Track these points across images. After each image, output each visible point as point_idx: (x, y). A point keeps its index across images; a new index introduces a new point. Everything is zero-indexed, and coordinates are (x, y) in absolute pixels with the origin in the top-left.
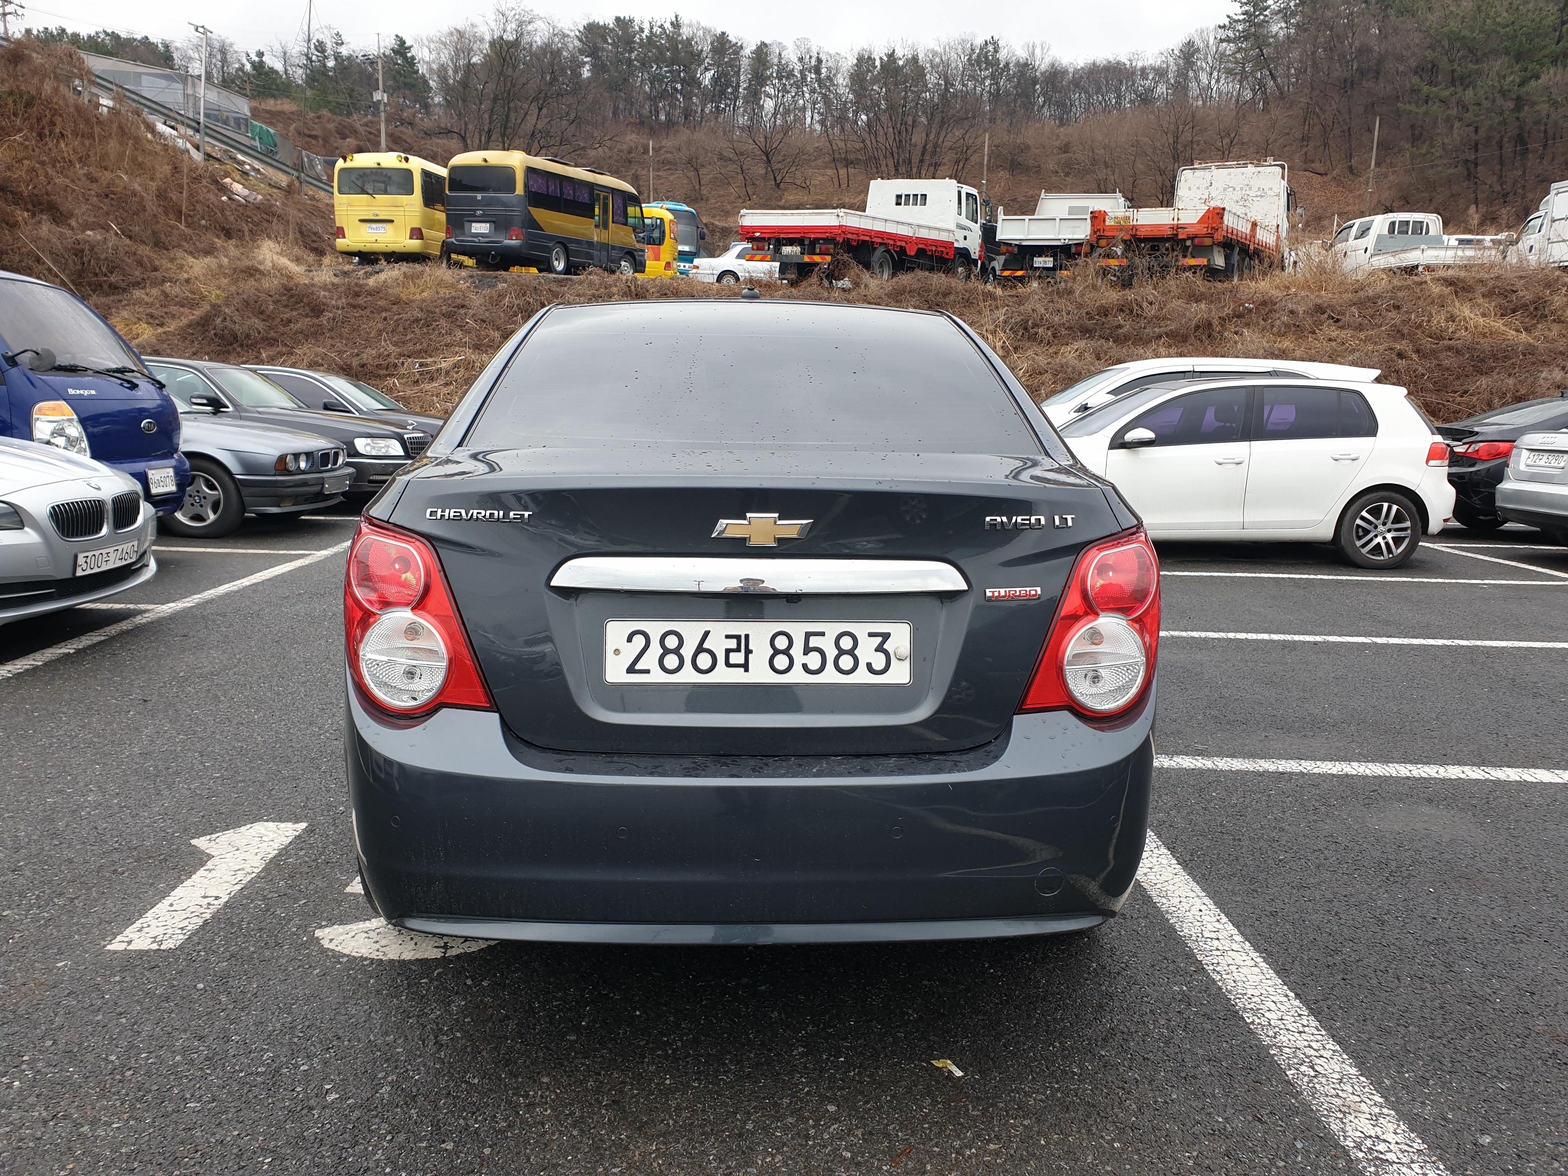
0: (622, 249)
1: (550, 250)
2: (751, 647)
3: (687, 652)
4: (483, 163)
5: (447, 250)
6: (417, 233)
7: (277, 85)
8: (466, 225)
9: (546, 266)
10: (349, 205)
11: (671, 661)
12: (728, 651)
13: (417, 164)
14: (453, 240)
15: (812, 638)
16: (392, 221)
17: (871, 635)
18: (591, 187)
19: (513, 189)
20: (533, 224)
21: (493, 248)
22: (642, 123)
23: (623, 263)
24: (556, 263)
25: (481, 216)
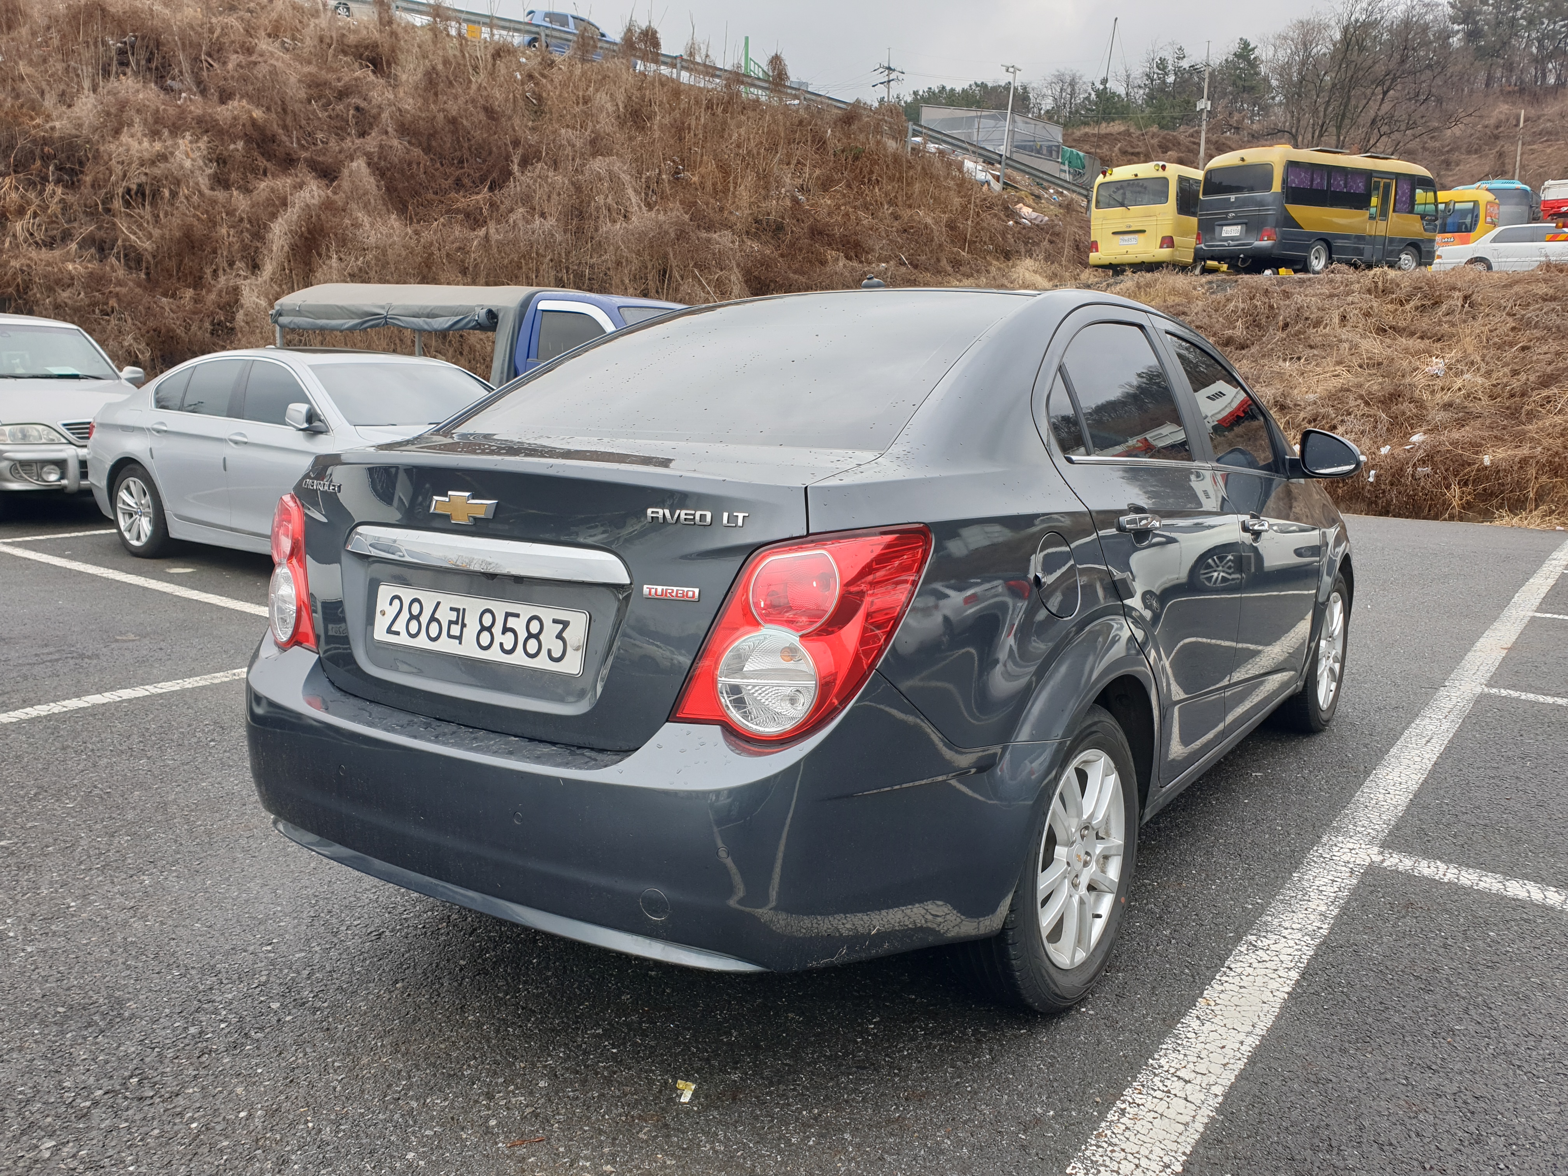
0: (1402, 240)
1: (1308, 248)
2: (466, 621)
3: (424, 619)
4: (1241, 163)
5: (1200, 256)
6: (1168, 242)
7: (1116, 108)
8: (1217, 229)
9: (1302, 266)
10: (1104, 219)
11: (414, 627)
12: (451, 623)
13: (1174, 171)
14: (1202, 246)
15: (510, 619)
16: (1143, 231)
17: (555, 621)
18: (1368, 175)
19: (1268, 186)
20: (1289, 221)
21: (1241, 251)
22: (1522, 91)
23: (1403, 256)
24: (1315, 262)
25: (1234, 218)
